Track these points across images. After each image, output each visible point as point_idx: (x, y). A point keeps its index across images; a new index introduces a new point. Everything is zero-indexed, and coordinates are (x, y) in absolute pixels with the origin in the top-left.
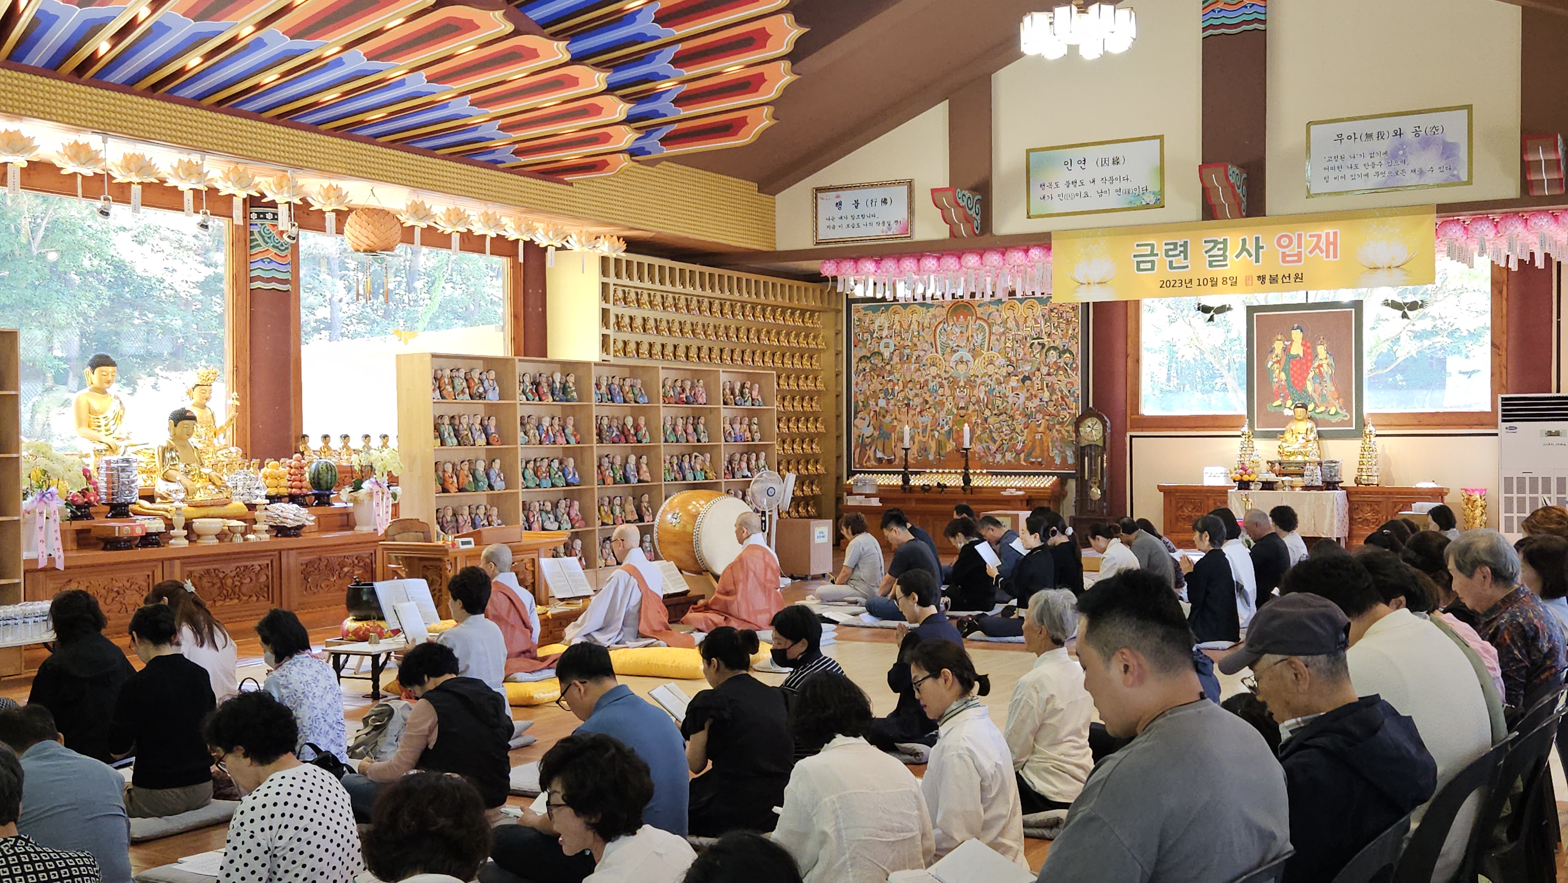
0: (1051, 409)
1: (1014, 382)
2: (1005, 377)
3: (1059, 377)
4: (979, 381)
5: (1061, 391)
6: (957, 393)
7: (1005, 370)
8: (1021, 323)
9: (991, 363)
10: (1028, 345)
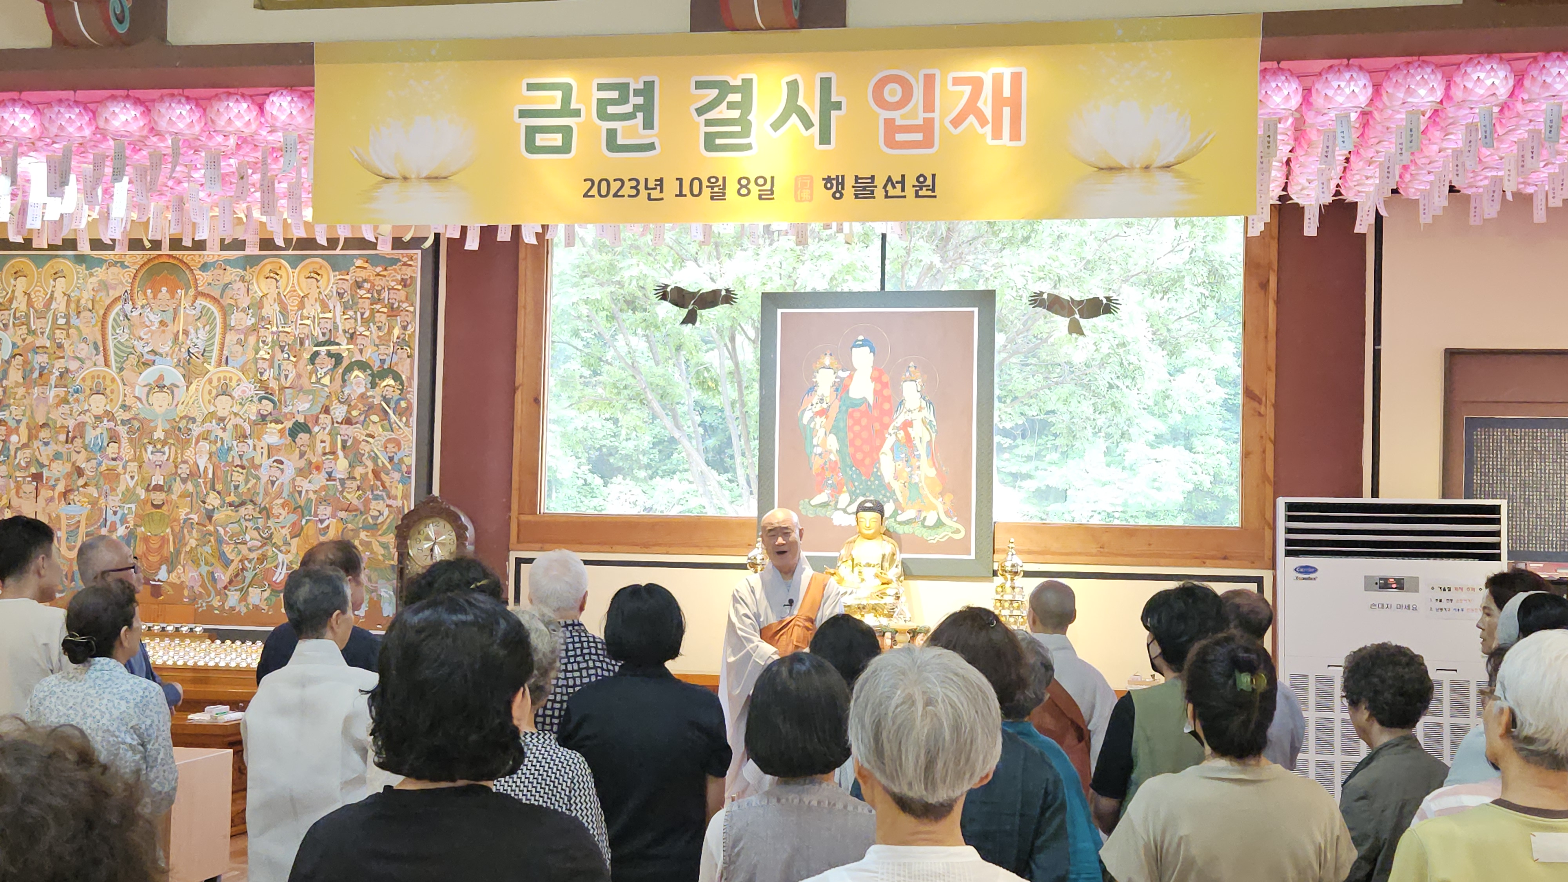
0: (352, 497)
1: (272, 435)
2: (254, 424)
3: (372, 429)
4: (196, 430)
5: (375, 459)
6: (148, 453)
7: (254, 408)
8: (292, 304)
9: (225, 391)
10: (307, 356)
